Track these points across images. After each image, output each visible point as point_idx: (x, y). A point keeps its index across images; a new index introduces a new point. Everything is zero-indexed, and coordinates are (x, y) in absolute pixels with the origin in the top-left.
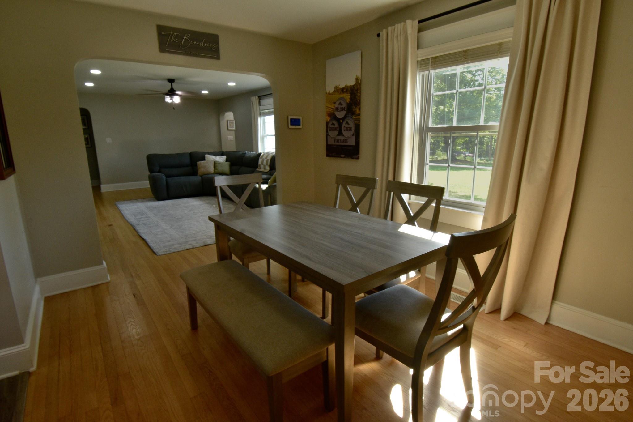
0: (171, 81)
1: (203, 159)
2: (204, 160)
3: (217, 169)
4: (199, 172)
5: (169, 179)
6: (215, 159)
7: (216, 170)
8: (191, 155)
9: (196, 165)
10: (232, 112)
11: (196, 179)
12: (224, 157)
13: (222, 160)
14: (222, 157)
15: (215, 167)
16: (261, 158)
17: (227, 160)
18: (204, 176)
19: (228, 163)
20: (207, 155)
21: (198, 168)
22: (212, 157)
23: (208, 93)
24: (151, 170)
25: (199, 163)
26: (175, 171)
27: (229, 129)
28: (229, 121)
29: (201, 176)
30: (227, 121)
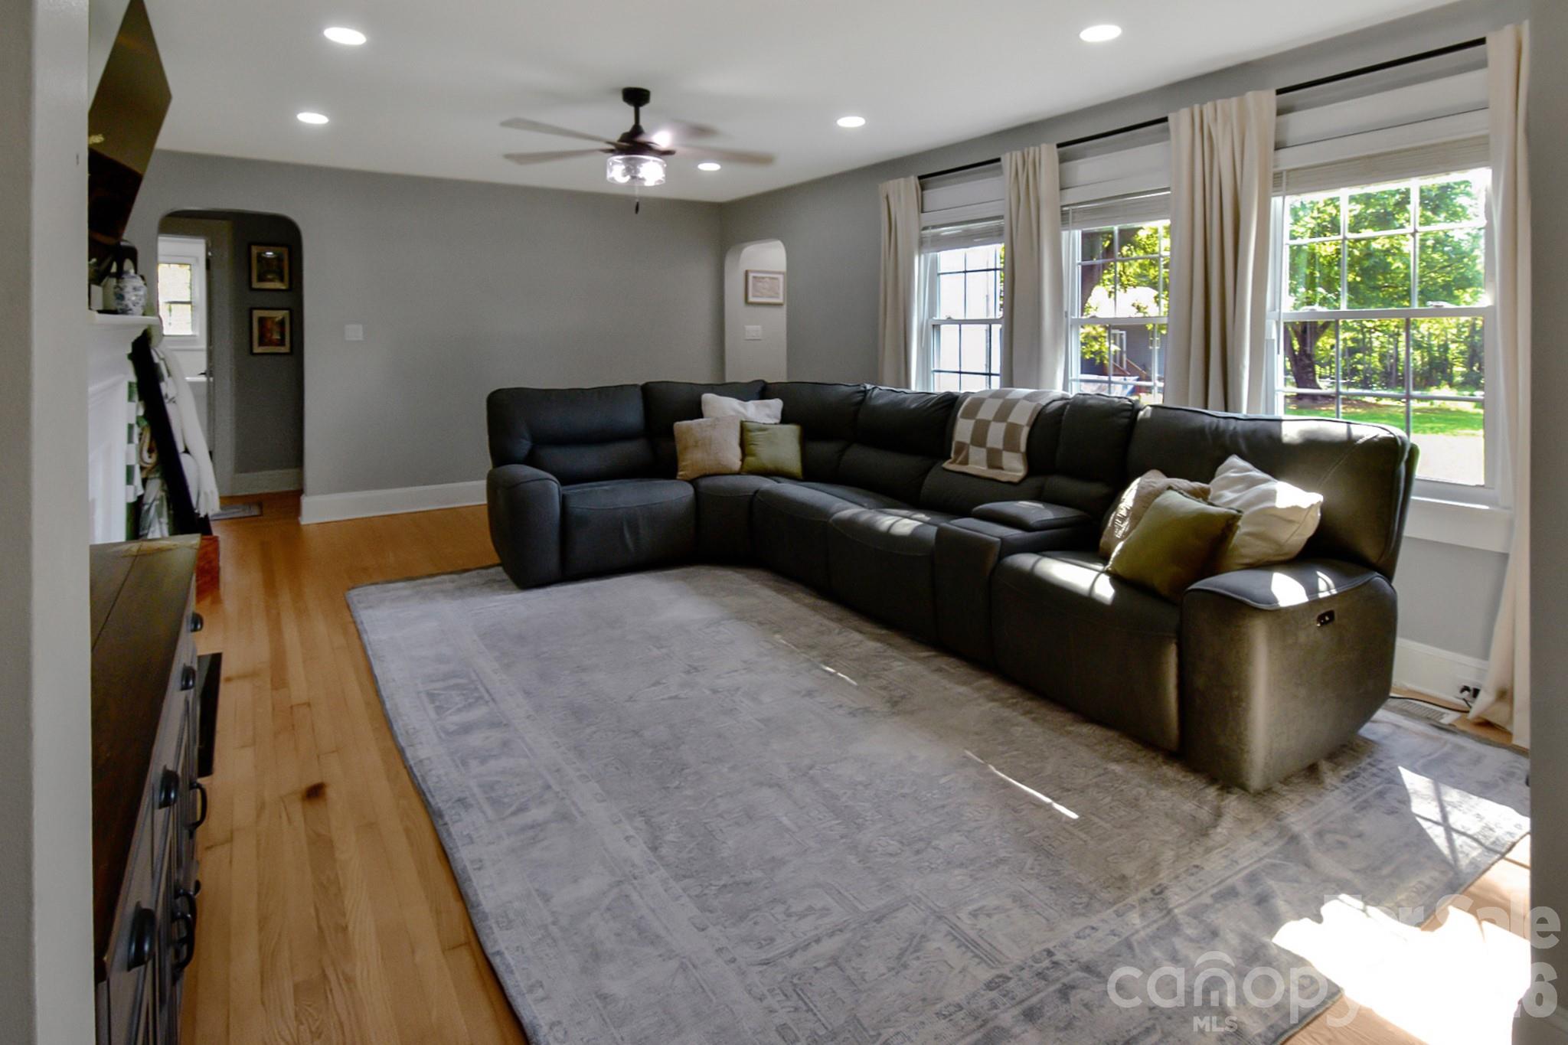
0: (636, 97)
1: (695, 411)
2: (700, 415)
3: (753, 455)
4: (682, 464)
5: (573, 490)
6: (742, 410)
7: (749, 459)
8: (649, 393)
9: (669, 434)
10: (779, 243)
11: (674, 494)
12: (776, 405)
13: (769, 416)
14: (768, 406)
15: (743, 444)
16: (966, 416)
17: (785, 419)
18: (704, 482)
19: (792, 431)
20: (708, 397)
21: (679, 447)
22: (729, 406)
23: (720, 170)
24: (501, 455)
25: (681, 426)
26: (589, 458)
27: (751, 299)
28: (751, 275)
29: (693, 482)
30: (747, 273)
